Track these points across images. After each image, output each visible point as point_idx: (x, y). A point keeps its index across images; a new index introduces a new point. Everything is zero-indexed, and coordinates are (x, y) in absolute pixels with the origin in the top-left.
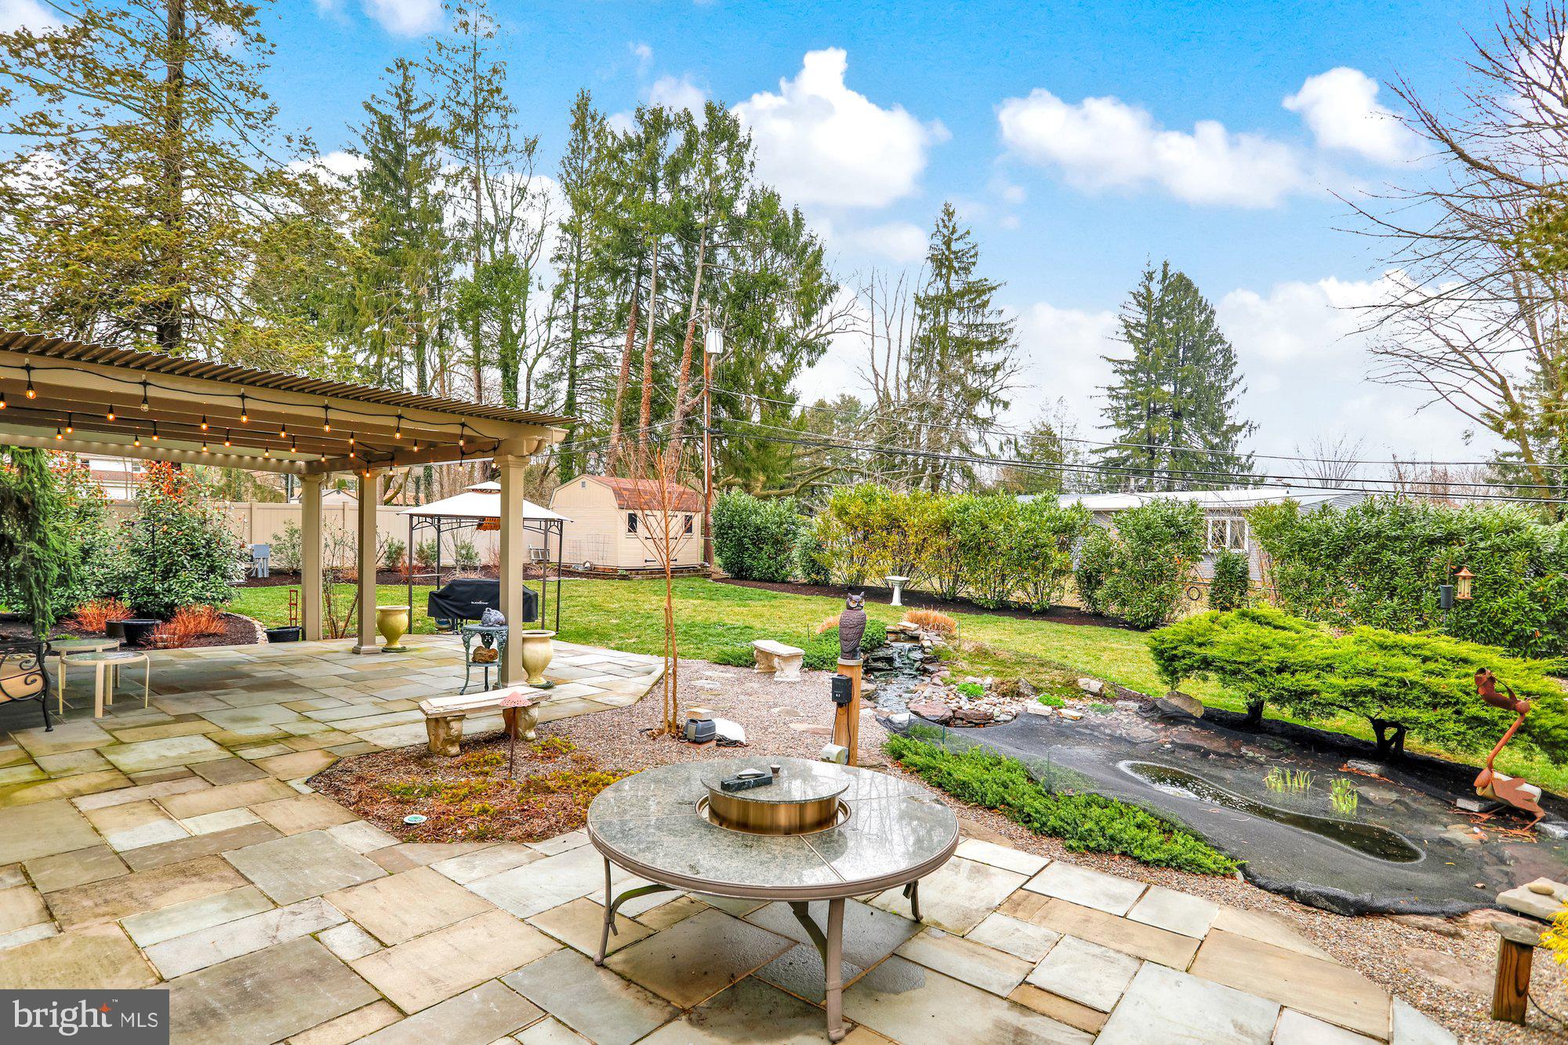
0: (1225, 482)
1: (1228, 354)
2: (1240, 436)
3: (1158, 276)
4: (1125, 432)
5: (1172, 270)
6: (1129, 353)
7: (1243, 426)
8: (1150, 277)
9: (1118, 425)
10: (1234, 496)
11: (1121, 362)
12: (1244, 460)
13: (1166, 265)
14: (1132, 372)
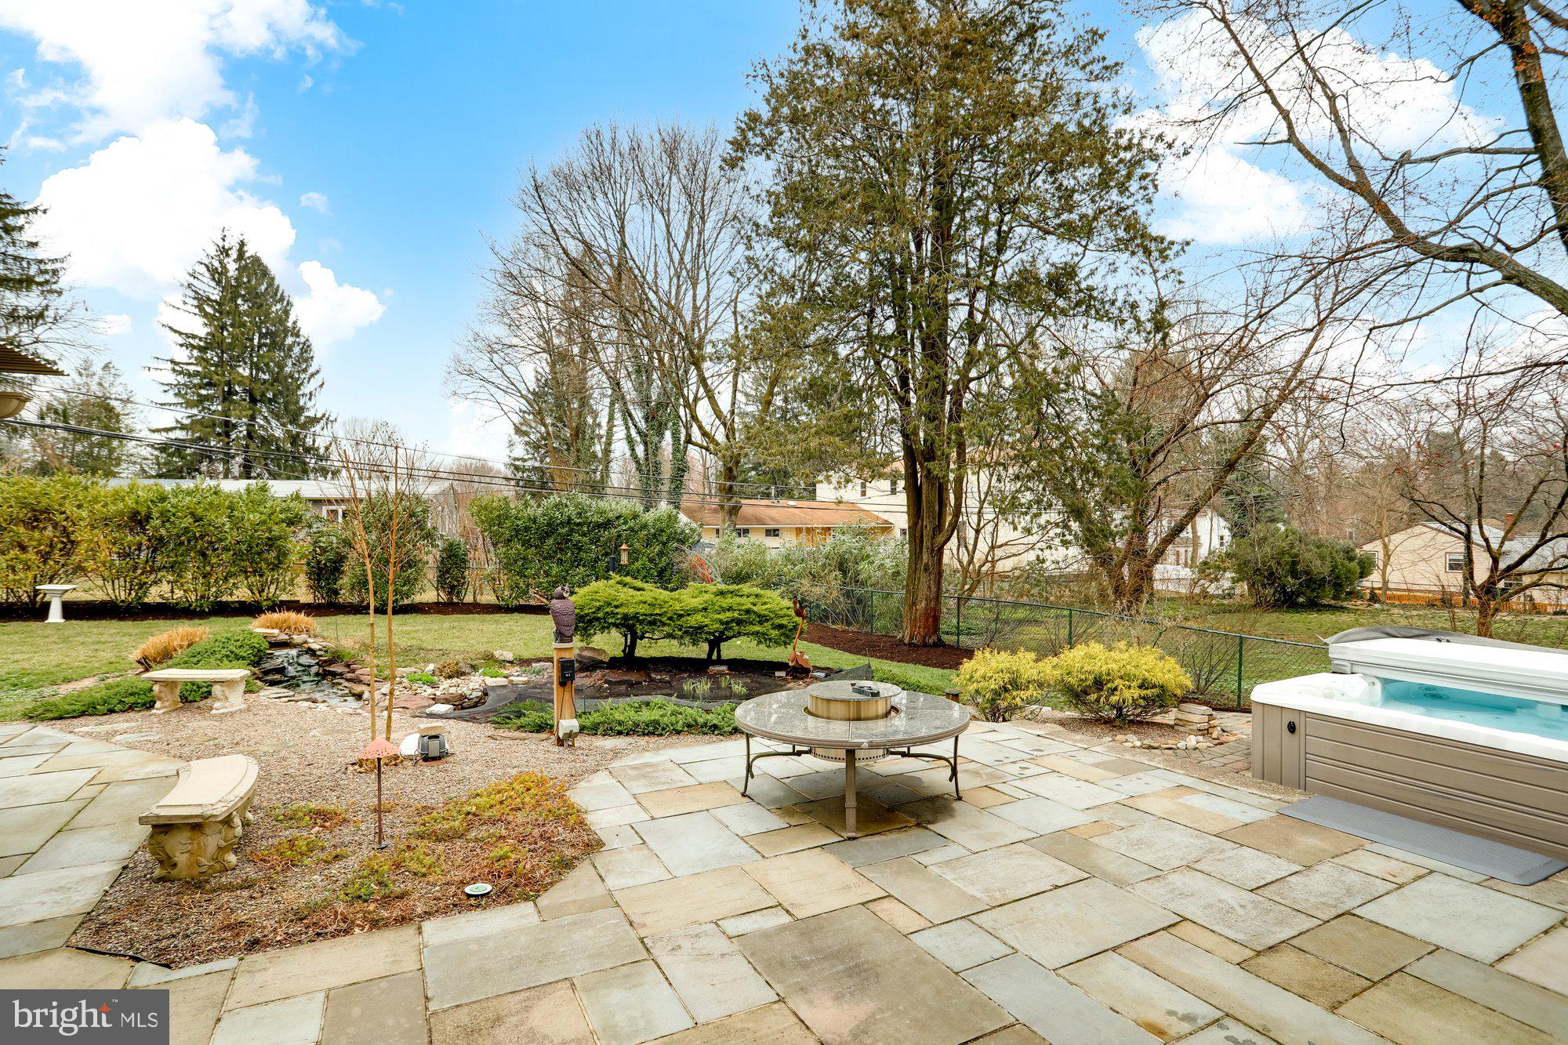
0: (302, 472)
1: (306, 348)
2: (317, 428)
3: (234, 254)
4: (195, 411)
5: (250, 251)
6: (199, 327)
7: (321, 419)
8: (225, 252)
9: (189, 404)
10: (310, 488)
11: (188, 336)
12: (322, 451)
13: (242, 244)
14: (202, 349)
